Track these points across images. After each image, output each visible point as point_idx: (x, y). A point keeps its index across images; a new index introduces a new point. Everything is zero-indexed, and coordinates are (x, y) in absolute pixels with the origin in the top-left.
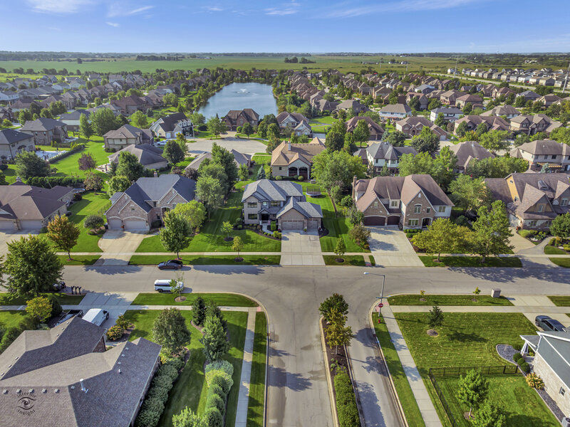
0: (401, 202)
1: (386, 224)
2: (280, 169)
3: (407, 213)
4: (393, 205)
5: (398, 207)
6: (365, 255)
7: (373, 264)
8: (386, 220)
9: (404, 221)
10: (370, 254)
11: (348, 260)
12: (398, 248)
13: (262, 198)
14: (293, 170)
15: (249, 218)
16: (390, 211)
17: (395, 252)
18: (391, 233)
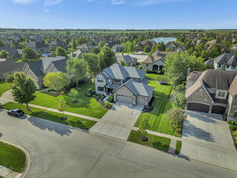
0: (228, 93)
1: (210, 112)
2: (147, 65)
3: (233, 104)
4: (219, 95)
5: (225, 98)
6: (174, 139)
7: (177, 153)
8: (211, 109)
9: (229, 111)
10: (179, 139)
11: (153, 140)
12: (216, 139)
13: (107, 76)
14: (155, 67)
15: (98, 90)
16: (215, 100)
17: (209, 143)
18: (213, 122)
